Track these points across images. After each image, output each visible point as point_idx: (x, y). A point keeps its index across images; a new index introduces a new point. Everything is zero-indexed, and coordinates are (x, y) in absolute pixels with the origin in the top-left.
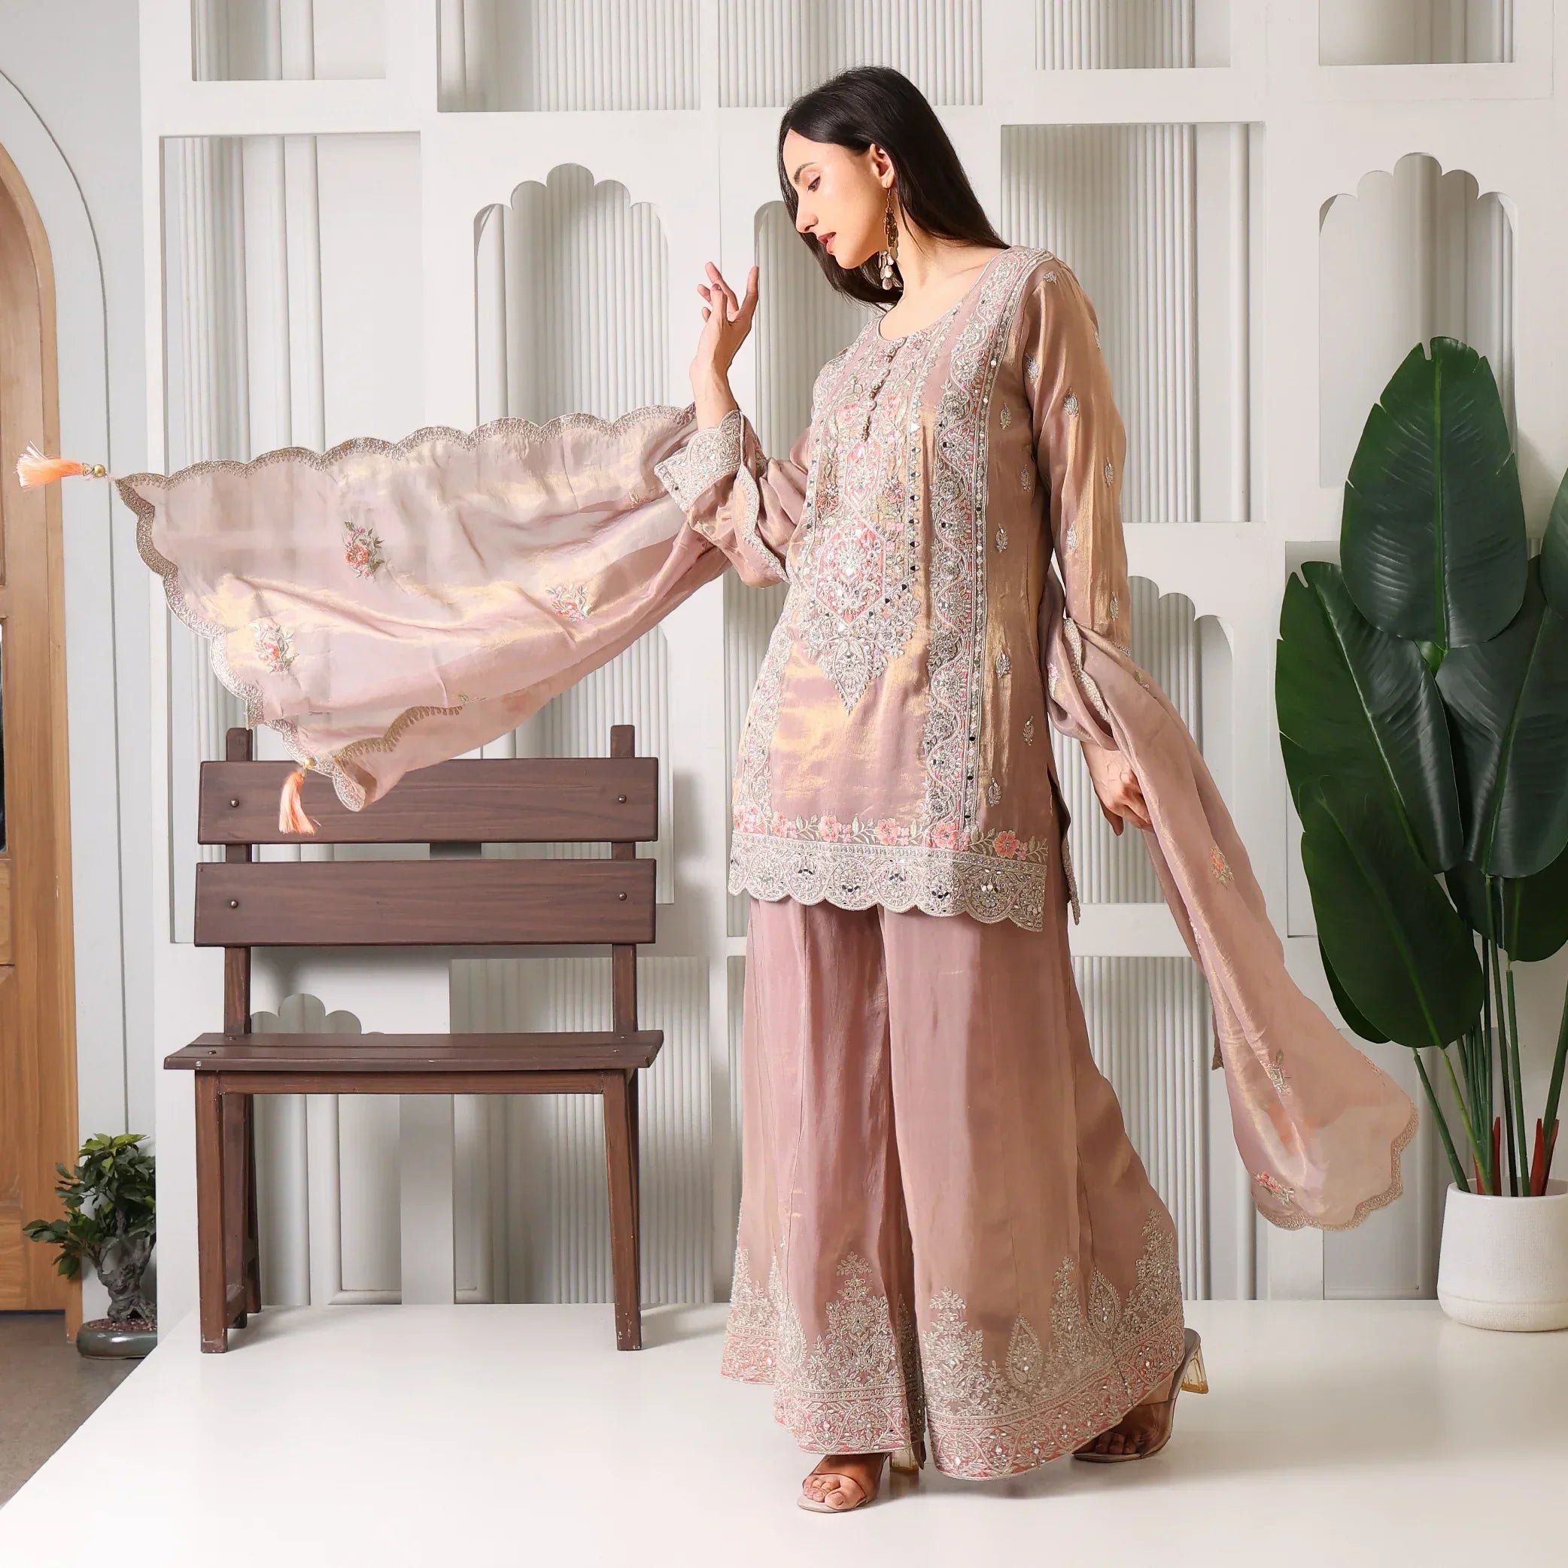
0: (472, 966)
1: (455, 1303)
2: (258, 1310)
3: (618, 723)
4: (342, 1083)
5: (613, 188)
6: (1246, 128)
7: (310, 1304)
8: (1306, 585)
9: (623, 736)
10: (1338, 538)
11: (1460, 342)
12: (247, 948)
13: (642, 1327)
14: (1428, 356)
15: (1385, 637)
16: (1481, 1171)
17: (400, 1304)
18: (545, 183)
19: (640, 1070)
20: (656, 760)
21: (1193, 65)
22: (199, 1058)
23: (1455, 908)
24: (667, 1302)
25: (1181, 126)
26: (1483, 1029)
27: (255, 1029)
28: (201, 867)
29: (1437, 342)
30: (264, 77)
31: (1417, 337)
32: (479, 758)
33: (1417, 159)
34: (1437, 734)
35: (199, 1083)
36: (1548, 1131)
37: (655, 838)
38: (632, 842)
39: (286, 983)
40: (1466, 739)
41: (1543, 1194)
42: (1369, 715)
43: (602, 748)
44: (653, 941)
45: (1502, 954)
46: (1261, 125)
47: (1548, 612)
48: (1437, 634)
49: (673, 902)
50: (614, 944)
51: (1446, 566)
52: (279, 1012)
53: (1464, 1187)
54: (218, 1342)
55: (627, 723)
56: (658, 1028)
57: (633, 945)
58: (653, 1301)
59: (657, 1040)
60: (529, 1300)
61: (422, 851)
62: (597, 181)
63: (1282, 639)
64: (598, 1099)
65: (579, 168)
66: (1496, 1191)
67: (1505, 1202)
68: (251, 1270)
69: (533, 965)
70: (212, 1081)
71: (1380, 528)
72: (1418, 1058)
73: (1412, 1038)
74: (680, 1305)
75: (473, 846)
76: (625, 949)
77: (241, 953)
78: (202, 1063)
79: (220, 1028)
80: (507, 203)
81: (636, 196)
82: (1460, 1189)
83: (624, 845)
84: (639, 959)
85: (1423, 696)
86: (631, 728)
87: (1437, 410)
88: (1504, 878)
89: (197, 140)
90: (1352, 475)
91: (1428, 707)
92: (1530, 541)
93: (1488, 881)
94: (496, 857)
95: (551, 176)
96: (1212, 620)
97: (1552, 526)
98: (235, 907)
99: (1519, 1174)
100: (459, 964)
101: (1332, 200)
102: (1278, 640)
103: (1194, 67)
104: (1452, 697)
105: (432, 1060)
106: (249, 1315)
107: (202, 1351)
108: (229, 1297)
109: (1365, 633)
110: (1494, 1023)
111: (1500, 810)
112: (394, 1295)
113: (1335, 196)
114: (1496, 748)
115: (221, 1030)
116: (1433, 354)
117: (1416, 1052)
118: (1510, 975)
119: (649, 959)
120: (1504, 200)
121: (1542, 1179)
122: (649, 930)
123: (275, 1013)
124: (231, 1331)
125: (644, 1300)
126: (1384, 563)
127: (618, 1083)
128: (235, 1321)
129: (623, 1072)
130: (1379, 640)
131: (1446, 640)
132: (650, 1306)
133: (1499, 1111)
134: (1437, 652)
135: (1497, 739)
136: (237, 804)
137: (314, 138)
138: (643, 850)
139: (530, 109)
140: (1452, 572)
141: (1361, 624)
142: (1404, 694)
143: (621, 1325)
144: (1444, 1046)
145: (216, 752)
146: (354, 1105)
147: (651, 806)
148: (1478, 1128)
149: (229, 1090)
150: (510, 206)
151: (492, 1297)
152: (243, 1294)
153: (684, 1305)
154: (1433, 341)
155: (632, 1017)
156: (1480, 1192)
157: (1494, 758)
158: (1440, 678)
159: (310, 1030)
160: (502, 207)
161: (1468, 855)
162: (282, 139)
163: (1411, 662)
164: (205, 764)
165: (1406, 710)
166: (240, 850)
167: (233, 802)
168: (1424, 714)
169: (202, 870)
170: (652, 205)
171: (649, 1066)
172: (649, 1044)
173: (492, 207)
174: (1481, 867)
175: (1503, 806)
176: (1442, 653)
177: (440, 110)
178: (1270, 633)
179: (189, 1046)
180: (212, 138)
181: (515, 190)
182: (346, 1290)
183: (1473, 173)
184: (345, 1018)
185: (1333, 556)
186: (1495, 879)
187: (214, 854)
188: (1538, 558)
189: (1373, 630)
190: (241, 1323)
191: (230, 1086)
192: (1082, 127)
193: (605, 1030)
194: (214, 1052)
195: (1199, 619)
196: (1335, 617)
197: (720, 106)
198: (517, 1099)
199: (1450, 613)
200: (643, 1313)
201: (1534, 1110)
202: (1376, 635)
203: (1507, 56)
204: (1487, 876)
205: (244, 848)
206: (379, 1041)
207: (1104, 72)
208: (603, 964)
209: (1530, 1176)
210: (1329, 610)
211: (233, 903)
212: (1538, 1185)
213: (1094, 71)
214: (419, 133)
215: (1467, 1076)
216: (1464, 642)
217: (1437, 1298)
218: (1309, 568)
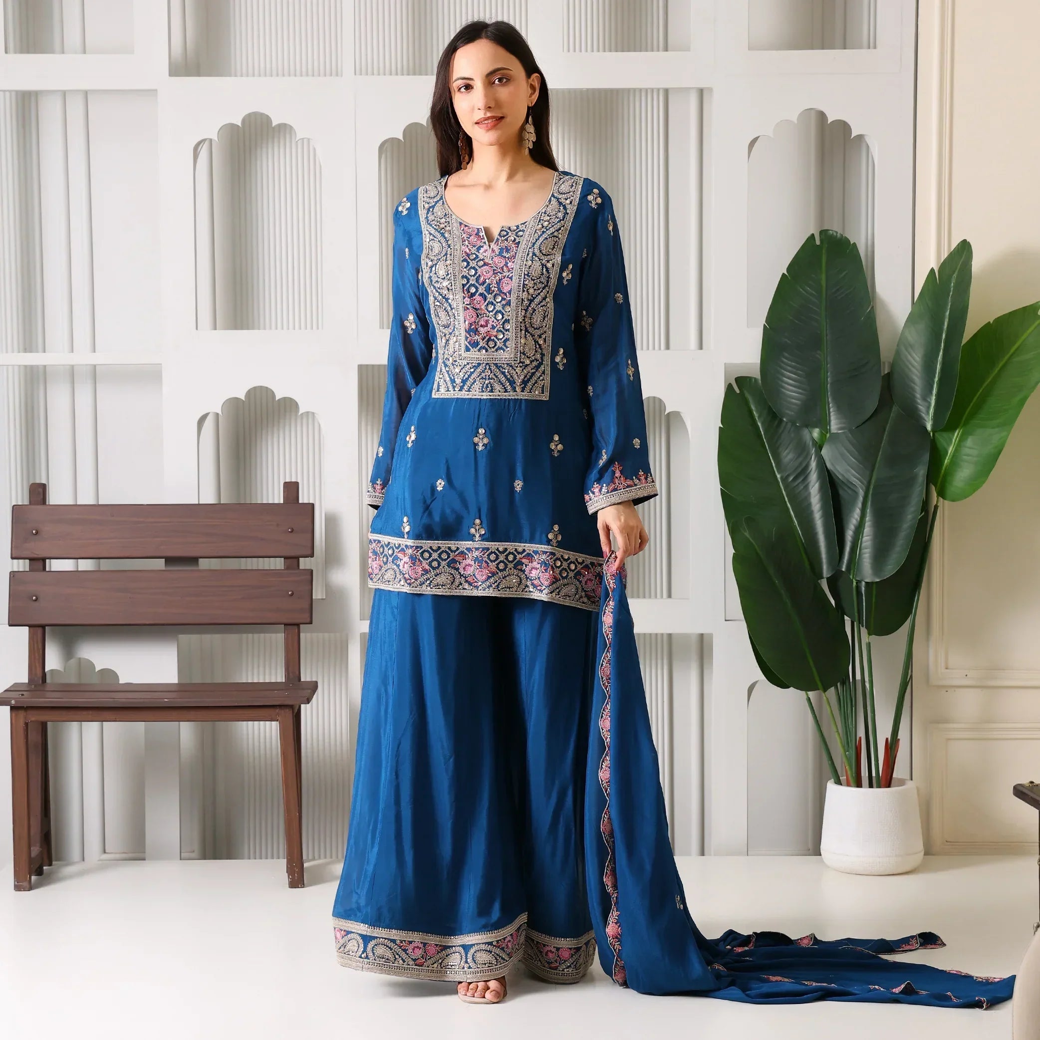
0: (191, 639)
1: (181, 859)
2: (50, 865)
3: (287, 480)
4: (106, 714)
5: (284, 129)
6: (701, 92)
7: (83, 860)
8: (738, 391)
9: (291, 489)
10: (759, 362)
11: (839, 233)
12: (43, 627)
13: (304, 874)
14: (818, 242)
15: (789, 425)
16: (849, 772)
17: (145, 860)
18: (240, 125)
19: (303, 706)
20: (313, 505)
21: (666, 49)
22: (13, 698)
23: (833, 602)
24: (320, 858)
25: (658, 90)
26: (851, 681)
27: (48, 680)
28: (13, 575)
29: (823, 233)
30: (53, 52)
31: (812, 229)
32: (197, 503)
33: (813, 112)
34: (822, 489)
35: (14, 715)
36: (892, 746)
37: (312, 555)
38: (297, 558)
39: (68, 650)
40: (841, 492)
41: (889, 786)
42: (778, 476)
43: (277, 497)
44: (311, 623)
45: (864, 631)
46: (710, 90)
47: (895, 409)
48: (824, 424)
49: (324, 598)
50: (285, 625)
51: (829, 379)
52: (65, 669)
53: (838, 782)
54: (26, 884)
55: (293, 480)
56: (314, 680)
57: (298, 625)
58: (310, 857)
59: (313, 687)
60: (229, 856)
61: (160, 564)
62: (274, 123)
63: (722, 426)
64: (275, 725)
65: (262, 114)
66: (859, 785)
67: (865, 791)
68: (46, 838)
69: (232, 638)
70: (22, 714)
71: (786, 355)
72: (809, 699)
73: (805, 685)
74: (328, 860)
75: (194, 560)
76: (293, 628)
77: (40, 630)
78: (16, 702)
79: (25, 680)
80: (215, 137)
81: (300, 135)
82: (836, 783)
83: (292, 560)
84: (302, 635)
85: (813, 464)
86: (297, 484)
87: (823, 277)
88: (865, 582)
89: (8, 94)
90: (768, 320)
91: (817, 471)
92: (884, 363)
93: (855, 584)
94: (208, 568)
95: (244, 121)
96: (677, 414)
97: (898, 353)
98: (36, 600)
99: (874, 774)
100: (182, 637)
101: (755, 140)
102: (720, 427)
103: (667, 51)
104: (832, 464)
105: (166, 700)
106: (44, 868)
107: (14, 889)
108: (33, 854)
109: (776, 423)
110: (858, 677)
111: (862, 537)
112: (140, 855)
113: (759, 137)
114: (861, 499)
115: (27, 681)
116: (821, 240)
117: (807, 694)
118: (869, 645)
119: (309, 635)
120: (867, 139)
121: (889, 777)
122: (307, 615)
123: (62, 670)
124: (33, 878)
125: (304, 857)
126: (789, 378)
127: (288, 715)
128: (36, 870)
129: (291, 707)
130: (785, 428)
131: (828, 428)
132: (309, 861)
133: (861, 733)
134: (822, 435)
135: (861, 493)
136: (37, 533)
137: (86, 93)
138: (304, 563)
139: (230, 76)
140: (831, 384)
141: (774, 417)
142: (801, 464)
143: (290, 871)
144: (825, 690)
145: (22, 498)
146: (113, 729)
147: (310, 535)
148: (846, 746)
149: (33, 719)
150: (217, 139)
151: (204, 856)
152: (41, 853)
153: (330, 860)
154: (821, 232)
155: (297, 673)
156: (848, 785)
157: (860, 505)
158: (824, 452)
159: (84, 681)
160: (211, 140)
161: (842, 567)
162: (64, 93)
163: (805, 442)
164: (15, 507)
165: (803, 473)
166: (38, 562)
167: (34, 532)
168: (813, 477)
169: (13, 576)
170: (310, 140)
171: (308, 703)
172: (308, 689)
173: (204, 141)
174: (850, 575)
175: (864, 535)
176: (826, 436)
177: (171, 75)
178: (715, 423)
179: (6, 691)
180: (17, 92)
181: (221, 128)
182: (108, 853)
183: (849, 123)
184: (109, 674)
185: (756, 373)
186: (858, 582)
187: (21, 565)
188: (888, 374)
189: (781, 421)
190: (40, 872)
191: (34, 717)
192: (594, 90)
193: (279, 680)
194: (23, 695)
195: (668, 413)
196: (757, 412)
197: (355, 75)
198: (221, 725)
199: (831, 410)
200: (305, 865)
201: (884, 732)
202: (784, 424)
203: (872, 45)
204: (854, 581)
205: (41, 563)
206: (131, 688)
207: (608, 54)
208: (278, 638)
209: (880, 775)
210: (753, 407)
211: (34, 598)
212: (886, 781)
213: (601, 53)
214: (156, 90)
215: (840, 710)
216: (840, 429)
217: (821, 855)
218: (740, 380)
